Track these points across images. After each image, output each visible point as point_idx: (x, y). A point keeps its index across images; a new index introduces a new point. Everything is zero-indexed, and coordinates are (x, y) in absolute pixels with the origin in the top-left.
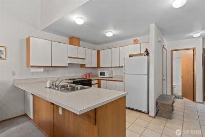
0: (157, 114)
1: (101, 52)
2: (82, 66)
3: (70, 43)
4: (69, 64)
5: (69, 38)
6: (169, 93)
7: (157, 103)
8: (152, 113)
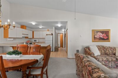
0: (55, 51)
1: (34, 32)
2: (26, 38)
3: (21, 28)
4: (23, 37)
5: (21, 26)
6: (57, 46)
7: (55, 48)
8: (54, 51)
